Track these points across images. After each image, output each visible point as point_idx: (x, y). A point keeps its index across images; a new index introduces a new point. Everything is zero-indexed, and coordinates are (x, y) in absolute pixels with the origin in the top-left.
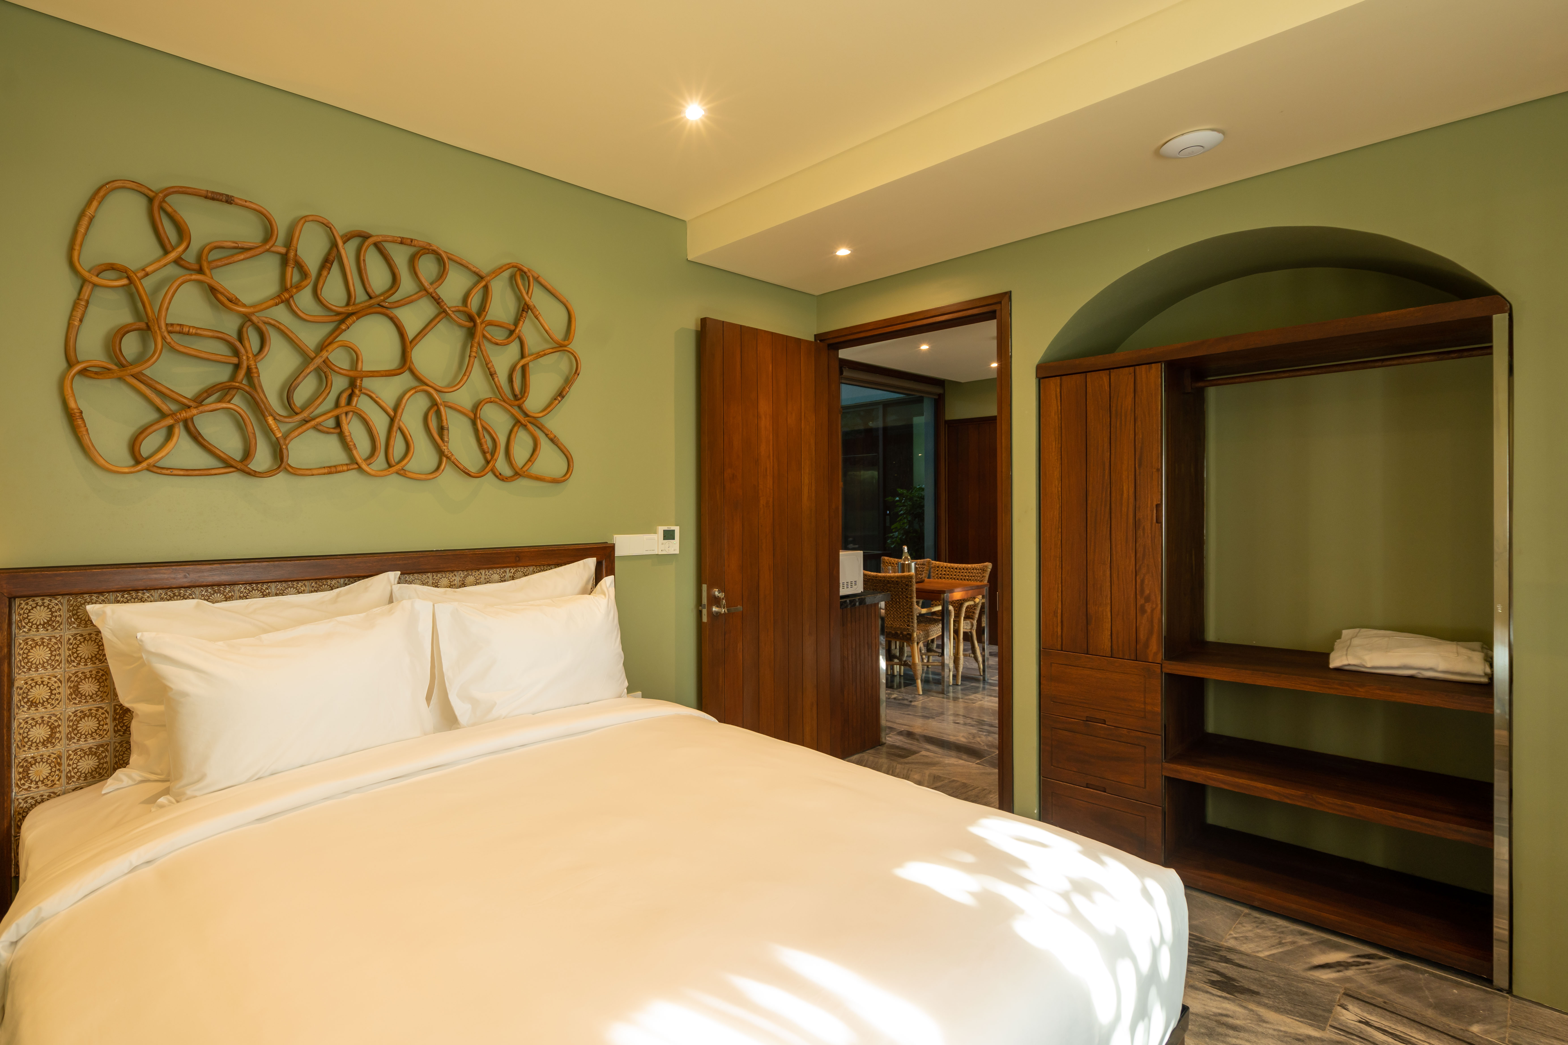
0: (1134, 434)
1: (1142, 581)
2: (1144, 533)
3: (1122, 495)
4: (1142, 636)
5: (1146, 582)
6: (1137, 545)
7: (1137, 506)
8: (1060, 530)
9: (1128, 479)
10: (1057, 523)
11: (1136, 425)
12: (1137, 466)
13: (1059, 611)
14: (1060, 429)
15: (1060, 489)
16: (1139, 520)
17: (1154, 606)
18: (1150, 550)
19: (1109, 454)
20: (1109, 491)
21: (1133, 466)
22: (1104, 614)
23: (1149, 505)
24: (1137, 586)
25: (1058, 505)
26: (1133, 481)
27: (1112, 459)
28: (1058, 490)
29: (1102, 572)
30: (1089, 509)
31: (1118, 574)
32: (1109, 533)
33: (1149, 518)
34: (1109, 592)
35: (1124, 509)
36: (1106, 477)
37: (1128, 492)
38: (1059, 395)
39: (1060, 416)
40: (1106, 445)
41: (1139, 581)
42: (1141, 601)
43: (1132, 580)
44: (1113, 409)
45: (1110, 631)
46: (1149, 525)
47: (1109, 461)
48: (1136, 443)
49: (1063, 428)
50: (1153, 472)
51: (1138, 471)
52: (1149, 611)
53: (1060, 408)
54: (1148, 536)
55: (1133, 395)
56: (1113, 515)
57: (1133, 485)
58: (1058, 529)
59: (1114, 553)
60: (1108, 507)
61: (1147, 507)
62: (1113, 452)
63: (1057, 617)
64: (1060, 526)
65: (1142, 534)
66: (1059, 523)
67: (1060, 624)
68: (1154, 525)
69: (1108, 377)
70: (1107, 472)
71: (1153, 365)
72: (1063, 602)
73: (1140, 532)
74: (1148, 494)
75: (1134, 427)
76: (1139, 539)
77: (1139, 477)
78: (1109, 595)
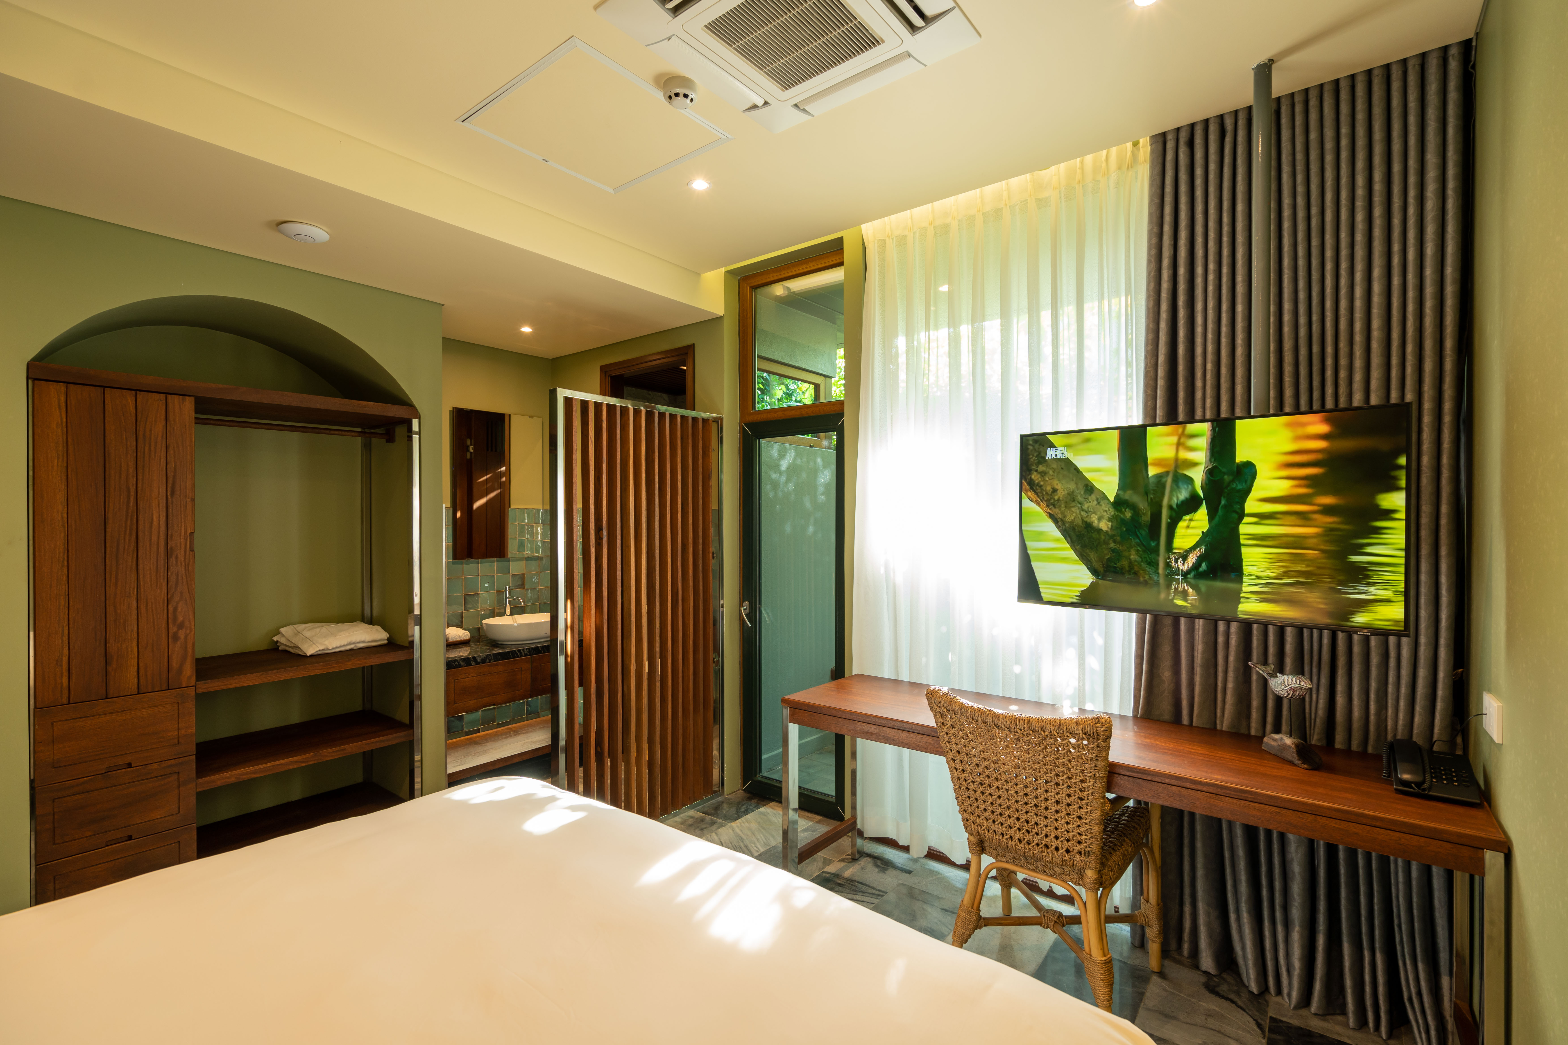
0: (165, 462)
1: (175, 609)
2: (177, 562)
3: (152, 523)
4: (175, 663)
5: (179, 609)
6: (169, 574)
7: (169, 534)
8: (66, 563)
9: (159, 507)
10: (61, 555)
11: (168, 453)
12: (169, 494)
13: (65, 659)
14: (65, 445)
15: (65, 515)
16: (171, 548)
17: (188, 631)
18: (184, 577)
19: (135, 479)
20: (135, 519)
21: (165, 494)
22: (129, 650)
23: (183, 534)
24: (169, 615)
25: (62, 535)
26: (165, 509)
27: (139, 485)
28: (62, 516)
29: (126, 606)
30: (108, 538)
31: (147, 605)
32: (134, 563)
33: (183, 546)
34: (136, 626)
35: (154, 538)
36: (131, 504)
37: (159, 520)
38: (63, 405)
39: (65, 429)
40: (132, 470)
41: (171, 609)
42: (173, 629)
43: (164, 610)
44: (141, 434)
45: (136, 667)
46: (183, 553)
47: (134, 487)
48: (168, 472)
49: (69, 443)
50: (186, 502)
51: (170, 499)
52: (182, 637)
53: (65, 420)
54: (181, 564)
55: (165, 422)
56: (140, 544)
57: (164, 513)
58: (63, 562)
59: (142, 584)
60: (134, 536)
61: (181, 535)
62: (140, 477)
63: (61, 666)
64: (66, 558)
65: (174, 562)
66: (64, 555)
67: (65, 674)
68: (188, 553)
69: (134, 398)
70: (132, 498)
71: (187, 397)
72: (71, 647)
73: (173, 560)
74: (181, 523)
75: (165, 455)
76: (172, 567)
77: (171, 506)
78: (136, 629)
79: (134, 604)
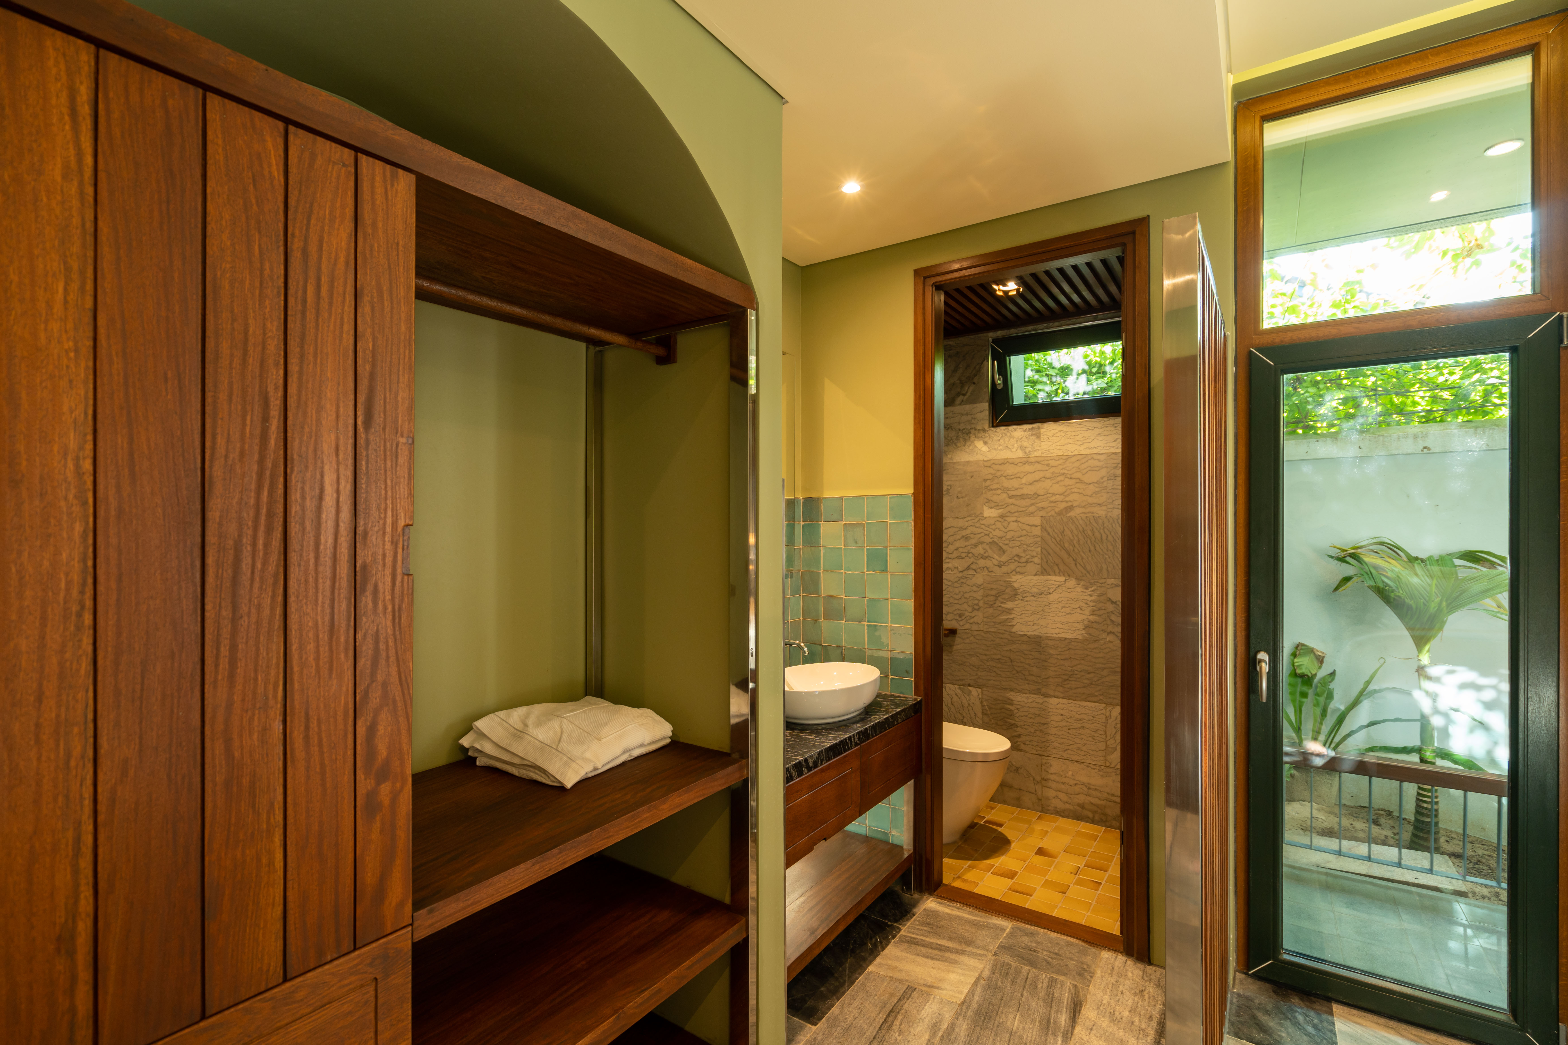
0: (352, 332)
1: (372, 730)
2: (375, 603)
3: (321, 498)
4: (369, 877)
5: (381, 729)
6: (359, 636)
7: (360, 529)
8: (88, 619)
9: (337, 455)
10: (75, 593)
11: (359, 310)
12: (359, 422)
13: (84, 928)
14: (90, 239)
15: (87, 465)
16: (365, 566)
17: (398, 785)
18: (391, 643)
19: (281, 372)
20: (281, 486)
21: (351, 421)
22: (264, 860)
23: (389, 529)
24: (358, 747)
25: (78, 528)
26: (350, 462)
27: (292, 390)
28: (77, 466)
29: (255, 736)
30: (211, 538)
31: (307, 728)
32: (279, 610)
33: (389, 560)
34: (280, 790)
35: (327, 539)
36: (273, 442)
37: (338, 492)
38: (85, 110)
39: (90, 190)
40: (274, 345)
41: (361, 730)
42: (366, 784)
43: (346, 735)
44: (296, 245)
45: (281, 908)
46: (388, 579)
47: (280, 393)
48: (360, 361)
49: (103, 237)
50: (397, 445)
51: (363, 436)
52: (386, 801)
53: (89, 160)
54: (385, 609)
55: (352, 226)
56: (293, 557)
57: (349, 473)
58: (79, 615)
59: (296, 669)
60: (278, 534)
61: (384, 533)
62: (293, 368)
63: (71, 954)
64: (89, 603)
65: (370, 605)
66: (82, 592)
67: (84, 975)
68: (399, 578)
69: (280, 141)
70: (275, 425)
71: (401, 172)
72: (102, 885)
73: (366, 600)
74: (386, 499)
75: (352, 316)
76: (364, 619)
77: (364, 453)
78: (280, 798)
79: (278, 727)
